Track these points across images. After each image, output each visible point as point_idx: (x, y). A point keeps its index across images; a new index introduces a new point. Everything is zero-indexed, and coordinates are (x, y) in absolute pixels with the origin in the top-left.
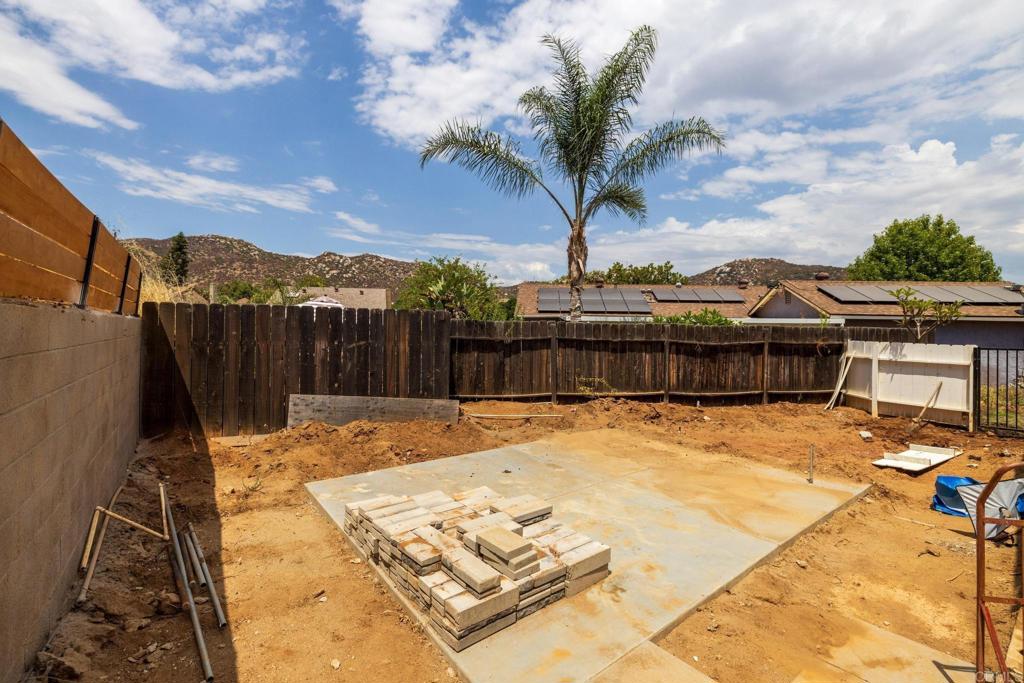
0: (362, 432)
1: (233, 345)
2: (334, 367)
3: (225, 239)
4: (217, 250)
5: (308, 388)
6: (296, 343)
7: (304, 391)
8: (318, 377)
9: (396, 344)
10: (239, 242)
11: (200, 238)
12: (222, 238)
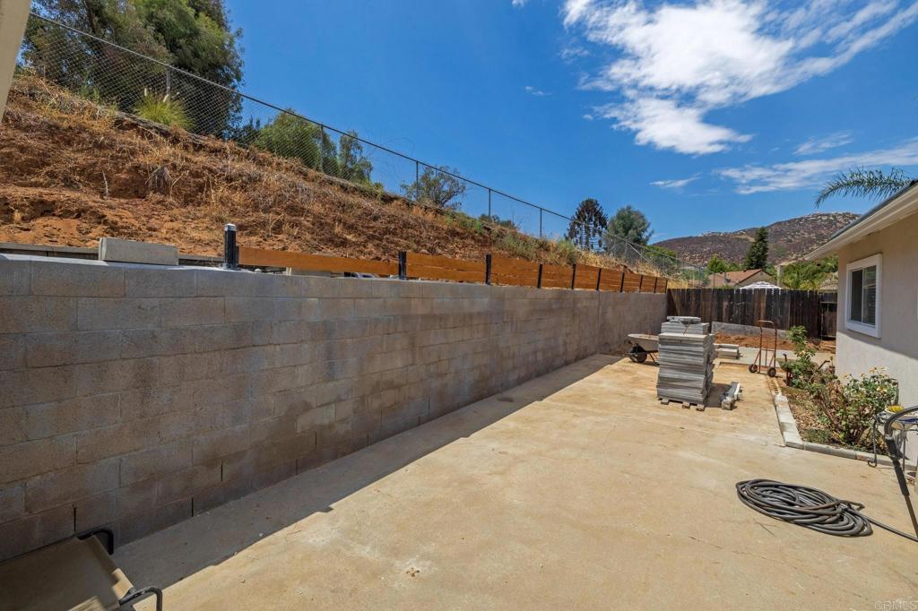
0: (739, 339)
1: (693, 303)
2: (730, 312)
3: (828, 215)
4: (817, 227)
5: (720, 319)
6: (715, 303)
7: (718, 321)
8: (724, 316)
9: (759, 303)
10: (844, 215)
11: (800, 219)
12: (824, 215)
